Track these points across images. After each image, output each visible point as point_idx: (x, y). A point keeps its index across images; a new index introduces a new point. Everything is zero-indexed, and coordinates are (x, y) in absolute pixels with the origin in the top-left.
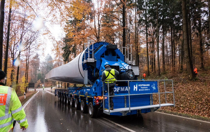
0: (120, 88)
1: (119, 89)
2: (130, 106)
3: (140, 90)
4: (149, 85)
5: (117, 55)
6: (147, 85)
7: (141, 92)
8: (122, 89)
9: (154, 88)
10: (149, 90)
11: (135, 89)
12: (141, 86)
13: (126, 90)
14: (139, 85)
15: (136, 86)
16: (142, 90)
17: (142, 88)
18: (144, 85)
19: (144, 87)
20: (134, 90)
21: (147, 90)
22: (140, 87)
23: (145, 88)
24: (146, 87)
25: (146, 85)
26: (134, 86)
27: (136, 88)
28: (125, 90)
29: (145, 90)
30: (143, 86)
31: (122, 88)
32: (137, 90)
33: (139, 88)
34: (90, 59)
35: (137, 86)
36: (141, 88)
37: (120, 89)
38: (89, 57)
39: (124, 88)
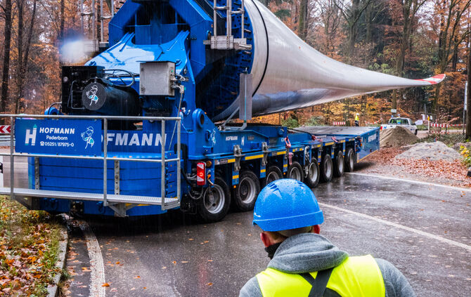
0: (113, 135)
3: (42, 144)
4: (72, 131)
6: (67, 131)
7: (46, 150)
9: (90, 141)
10: (72, 145)
11: (30, 140)
12: (49, 134)
13: (134, 145)
14: (42, 130)
15: (31, 133)
16: (48, 144)
17: (50, 138)
18: (57, 131)
19: (56, 135)
20: (27, 142)
21: (64, 144)
22: (45, 135)
23: (59, 138)
24: (61, 135)
25: (62, 131)
26: (28, 131)
27: (34, 137)
29: (59, 144)
30: (53, 134)
33: (40, 137)
36: (48, 137)
39: (126, 135)
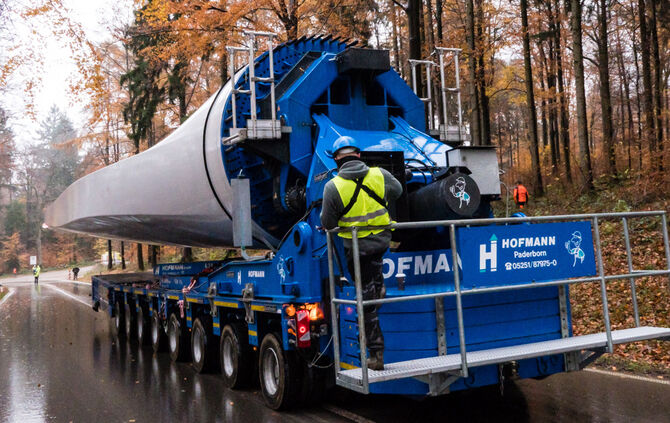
0: (410, 259)
1: (407, 267)
2: (463, 348)
3: (508, 266)
4: (552, 241)
5: (391, 101)
6: (544, 241)
7: (517, 276)
8: (423, 265)
9: (578, 253)
10: (555, 263)
11: (488, 262)
12: (517, 249)
13: (442, 271)
14: (505, 243)
15: (488, 250)
16: (518, 266)
17: (520, 255)
18: (529, 242)
19: (529, 249)
20: (483, 266)
21: (542, 263)
22: (511, 250)
23: (534, 254)
24: (537, 249)
25: (537, 243)
26: (483, 247)
27: (493, 256)
28: (437, 271)
29: (535, 264)
30: (523, 249)
31: (418, 259)
32: (494, 265)
33: (505, 255)
34: (262, 124)
35: (494, 247)
36: (516, 254)
37: (412, 264)
38: (253, 112)
